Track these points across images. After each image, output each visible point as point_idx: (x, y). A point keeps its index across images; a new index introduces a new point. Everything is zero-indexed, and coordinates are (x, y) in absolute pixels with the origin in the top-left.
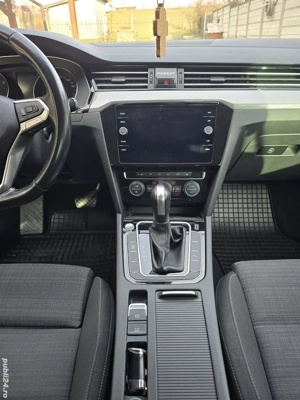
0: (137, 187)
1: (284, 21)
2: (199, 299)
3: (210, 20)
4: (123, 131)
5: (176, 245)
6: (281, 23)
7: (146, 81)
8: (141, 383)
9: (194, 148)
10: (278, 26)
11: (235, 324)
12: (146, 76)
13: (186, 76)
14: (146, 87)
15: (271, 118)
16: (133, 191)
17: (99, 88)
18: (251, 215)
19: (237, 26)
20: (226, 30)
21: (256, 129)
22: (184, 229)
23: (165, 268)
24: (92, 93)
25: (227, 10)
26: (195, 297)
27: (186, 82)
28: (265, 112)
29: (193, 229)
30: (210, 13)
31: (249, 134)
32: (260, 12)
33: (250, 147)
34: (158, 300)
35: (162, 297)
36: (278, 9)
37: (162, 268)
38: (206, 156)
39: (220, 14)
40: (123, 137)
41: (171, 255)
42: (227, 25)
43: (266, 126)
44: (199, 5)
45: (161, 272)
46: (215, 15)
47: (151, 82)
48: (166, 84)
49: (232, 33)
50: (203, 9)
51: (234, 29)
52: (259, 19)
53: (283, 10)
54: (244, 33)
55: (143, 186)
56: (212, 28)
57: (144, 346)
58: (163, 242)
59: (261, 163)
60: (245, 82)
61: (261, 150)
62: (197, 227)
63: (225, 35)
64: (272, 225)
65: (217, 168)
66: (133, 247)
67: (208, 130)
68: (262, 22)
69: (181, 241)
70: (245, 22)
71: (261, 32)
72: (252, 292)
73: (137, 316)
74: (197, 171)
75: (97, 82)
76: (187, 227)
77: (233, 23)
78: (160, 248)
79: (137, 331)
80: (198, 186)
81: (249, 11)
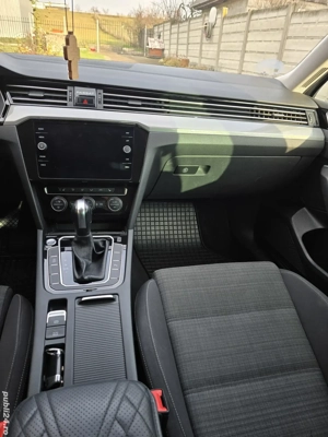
0: (59, 202)
1: (222, 45)
2: (117, 302)
3: (151, 34)
4: (42, 146)
5: (98, 257)
6: (219, 47)
7: (65, 99)
8: (58, 377)
9: (114, 165)
10: (216, 49)
11: (148, 320)
12: (66, 93)
13: (105, 97)
14: (65, 104)
15: (181, 141)
16: (55, 207)
17: (14, 101)
18: (180, 232)
19: (178, 44)
20: (167, 47)
21: (170, 149)
22: (107, 243)
23: (86, 278)
24: (7, 106)
25: (168, 26)
26: (112, 300)
27: (105, 102)
28: (176, 135)
29: (115, 241)
30: (151, 27)
31: (164, 154)
32: (199, 33)
33: (167, 167)
34: (77, 306)
35: (82, 303)
36: (216, 31)
37: (82, 278)
38: (126, 174)
39: (161, 29)
40: (42, 152)
41: (93, 266)
42: (168, 42)
43: (178, 148)
44: (139, 15)
45: (81, 281)
46: (156, 30)
47: (70, 100)
48: (86, 103)
49: (173, 51)
50: (143, 22)
51: (175, 47)
52: (199, 41)
53: (221, 34)
54: (184, 53)
55: (65, 202)
56: (153, 43)
57: (62, 346)
58: (84, 254)
59: (178, 182)
60: (160, 107)
61: (177, 170)
62: (119, 239)
63: (166, 52)
64: (198, 240)
65: (137, 185)
66: (54, 261)
67: (127, 149)
68: (202, 44)
69: (103, 254)
70: (185, 41)
71: (201, 53)
72: (167, 294)
73: (56, 322)
74: (119, 187)
75: (12, 95)
76: (110, 240)
77: (174, 41)
78: (81, 260)
79: (55, 335)
80: (121, 202)
81: (189, 30)
